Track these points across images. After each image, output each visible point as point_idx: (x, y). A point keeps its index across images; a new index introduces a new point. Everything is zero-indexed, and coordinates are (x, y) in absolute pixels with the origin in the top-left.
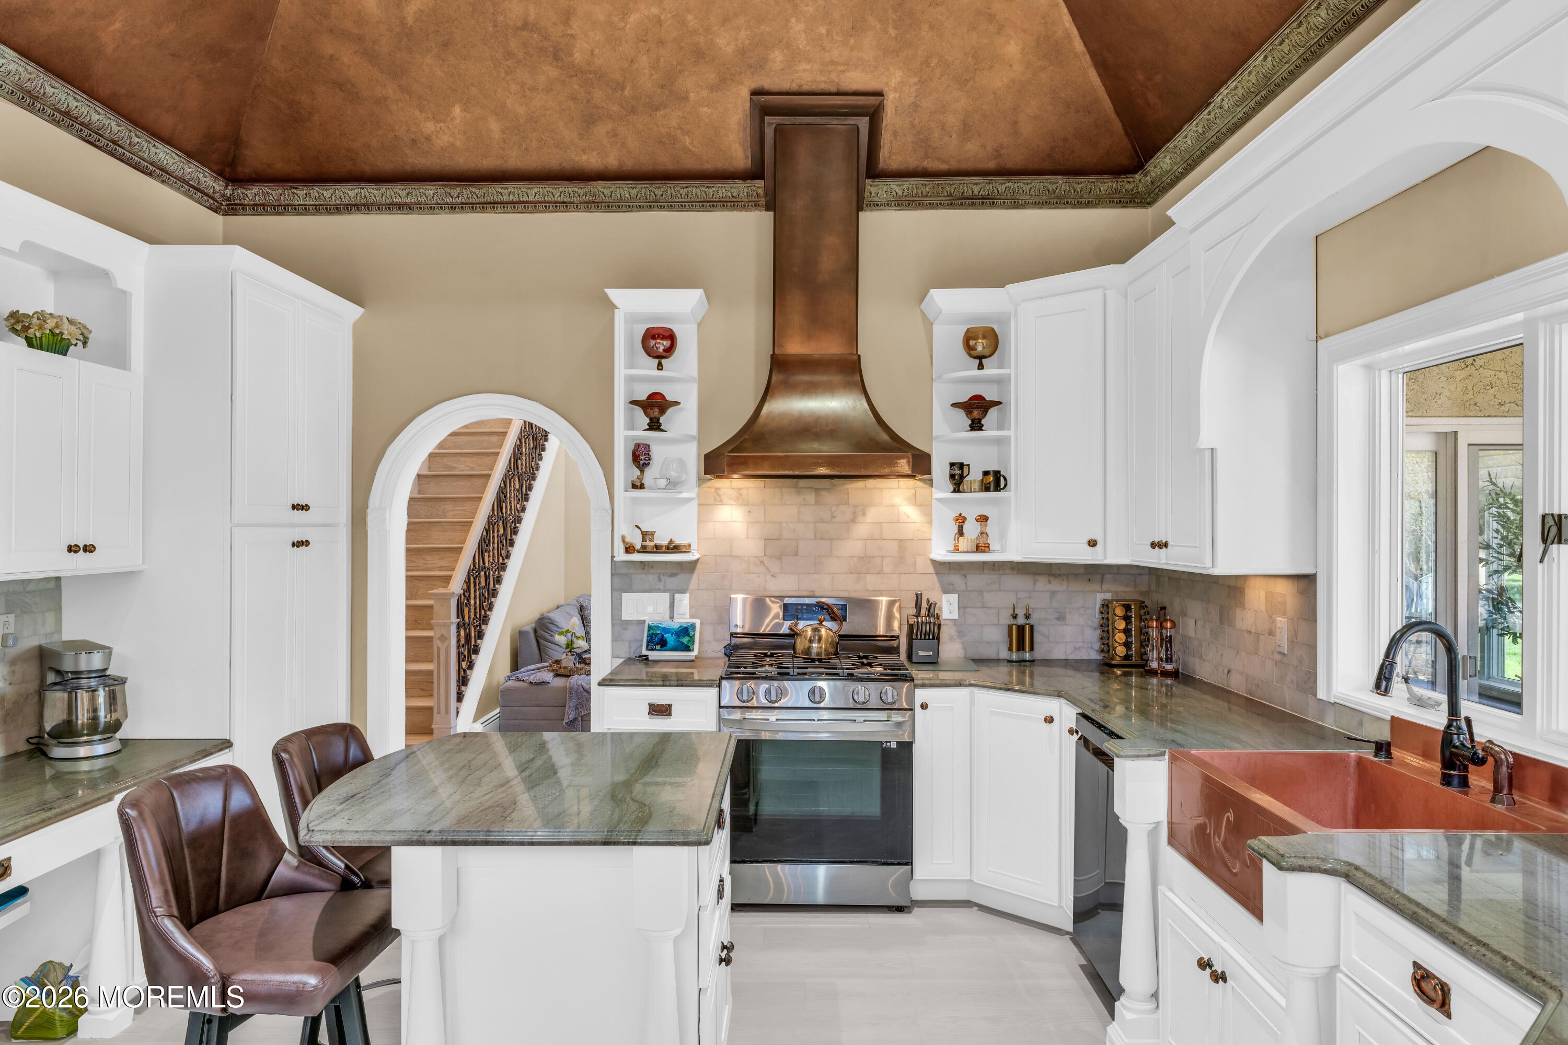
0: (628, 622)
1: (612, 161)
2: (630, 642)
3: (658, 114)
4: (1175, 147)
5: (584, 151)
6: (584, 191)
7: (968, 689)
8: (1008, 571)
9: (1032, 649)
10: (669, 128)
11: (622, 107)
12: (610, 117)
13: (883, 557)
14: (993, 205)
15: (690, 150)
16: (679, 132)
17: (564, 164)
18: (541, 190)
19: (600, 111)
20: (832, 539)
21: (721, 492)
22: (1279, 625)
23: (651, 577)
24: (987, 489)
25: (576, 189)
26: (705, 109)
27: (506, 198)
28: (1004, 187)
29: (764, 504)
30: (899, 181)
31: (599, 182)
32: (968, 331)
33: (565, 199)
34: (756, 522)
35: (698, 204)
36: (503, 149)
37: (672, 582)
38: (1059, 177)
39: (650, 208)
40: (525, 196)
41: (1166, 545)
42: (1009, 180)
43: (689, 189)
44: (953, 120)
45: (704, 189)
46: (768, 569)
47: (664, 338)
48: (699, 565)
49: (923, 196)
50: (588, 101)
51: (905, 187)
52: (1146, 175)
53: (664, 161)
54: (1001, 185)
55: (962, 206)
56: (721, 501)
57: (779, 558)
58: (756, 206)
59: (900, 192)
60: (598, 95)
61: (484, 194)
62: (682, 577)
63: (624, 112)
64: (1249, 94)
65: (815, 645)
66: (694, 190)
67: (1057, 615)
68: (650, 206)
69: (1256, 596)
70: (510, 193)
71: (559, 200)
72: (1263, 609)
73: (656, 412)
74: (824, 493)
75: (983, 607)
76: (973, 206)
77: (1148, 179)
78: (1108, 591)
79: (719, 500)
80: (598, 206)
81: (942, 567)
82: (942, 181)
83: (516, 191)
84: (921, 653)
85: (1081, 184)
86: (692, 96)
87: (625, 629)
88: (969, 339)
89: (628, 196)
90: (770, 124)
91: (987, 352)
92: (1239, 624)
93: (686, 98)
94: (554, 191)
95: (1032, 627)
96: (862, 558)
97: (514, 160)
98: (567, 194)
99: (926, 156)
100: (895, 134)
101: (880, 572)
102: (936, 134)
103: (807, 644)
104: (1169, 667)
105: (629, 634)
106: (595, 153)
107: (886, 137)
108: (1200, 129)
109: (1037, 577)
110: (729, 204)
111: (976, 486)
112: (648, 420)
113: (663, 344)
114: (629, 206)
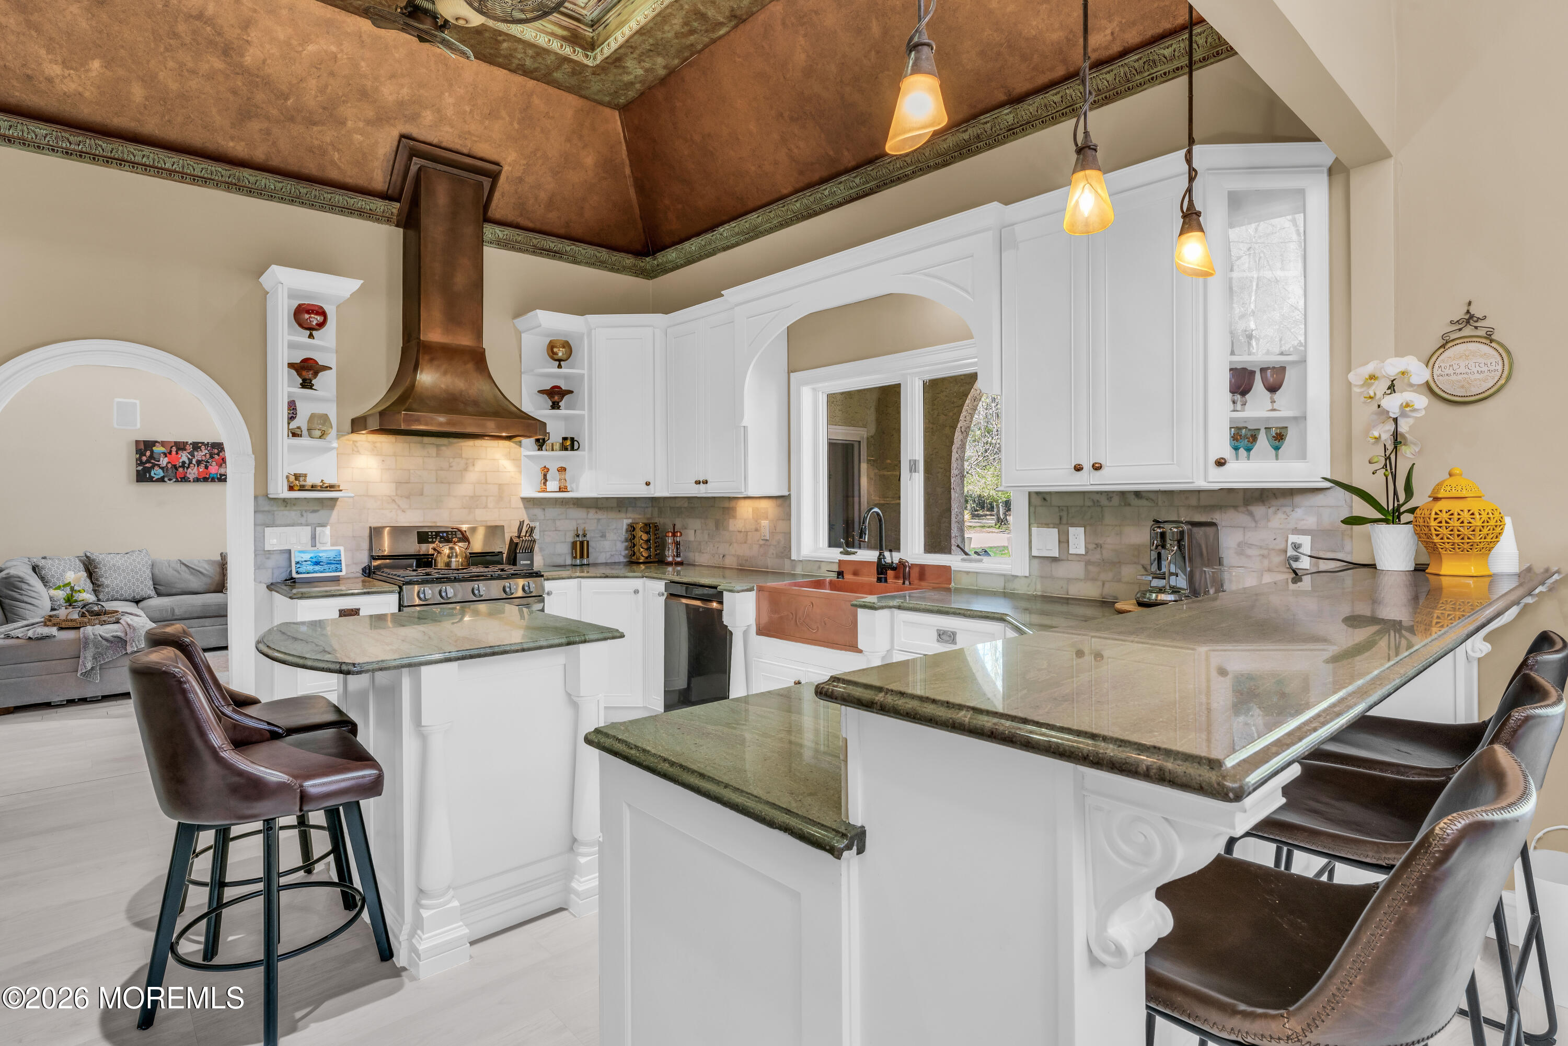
0: (269, 552)
1: (259, 154)
2: (273, 569)
3: (315, 128)
4: (682, 248)
5: (232, 138)
6: (228, 173)
7: (576, 580)
8: (572, 506)
9: (588, 557)
10: (322, 142)
11: (282, 113)
12: (268, 118)
13: (487, 497)
14: (560, 259)
15: (336, 164)
16: (330, 147)
17: (208, 145)
18: (181, 161)
19: (258, 110)
20: (449, 483)
21: (358, 444)
22: (763, 524)
23: (293, 514)
24: (566, 449)
25: (220, 169)
26: (359, 137)
27: (138, 159)
28: (569, 248)
29: (395, 455)
30: (502, 228)
31: (246, 169)
32: (551, 342)
33: (206, 176)
34: (389, 469)
35: (337, 209)
36: (141, 113)
37: (313, 518)
38: (604, 249)
39: (292, 202)
40: (162, 162)
41: (706, 482)
42: (574, 244)
43: (333, 195)
44: (543, 195)
45: (346, 198)
46: (399, 506)
47: (317, 313)
48: (338, 503)
49: (516, 242)
50: (248, 99)
51: (505, 233)
52: (654, 260)
53: (311, 167)
54: (567, 246)
55: (541, 255)
56: (358, 451)
57: (408, 497)
58: (388, 221)
59: (501, 236)
60: (260, 97)
61: (113, 149)
62: (323, 513)
63: (282, 118)
64: (742, 233)
65: (453, 560)
66: (337, 197)
67: (601, 534)
68: (292, 200)
69: (745, 510)
70: (144, 156)
71: (199, 174)
72: (751, 517)
73: (309, 375)
74: (444, 448)
75: (556, 530)
76: (548, 256)
77: (655, 262)
78: (630, 518)
79: (356, 451)
80: (239, 189)
81: (529, 502)
82: (531, 235)
83: (152, 155)
84: (522, 562)
85: (616, 257)
86: (350, 124)
87: (268, 558)
88: (551, 348)
89: (273, 187)
90: (416, 164)
91: (564, 357)
92: (731, 528)
93: (343, 123)
94: (195, 166)
95: (588, 542)
96: (472, 497)
97: (151, 126)
98: (209, 172)
99: (521, 215)
100: (503, 195)
101: (486, 507)
102: (531, 202)
103: (446, 559)
104: (679, 559)
105: (271, 563)
106: (243, 144)
107: (497, 195)
108: (703, 243)
109: (589, 510)
110: (365, 215)
111: (557, 446)
112: (301, 381)
113: (316, 319)
114: (272, 196)
